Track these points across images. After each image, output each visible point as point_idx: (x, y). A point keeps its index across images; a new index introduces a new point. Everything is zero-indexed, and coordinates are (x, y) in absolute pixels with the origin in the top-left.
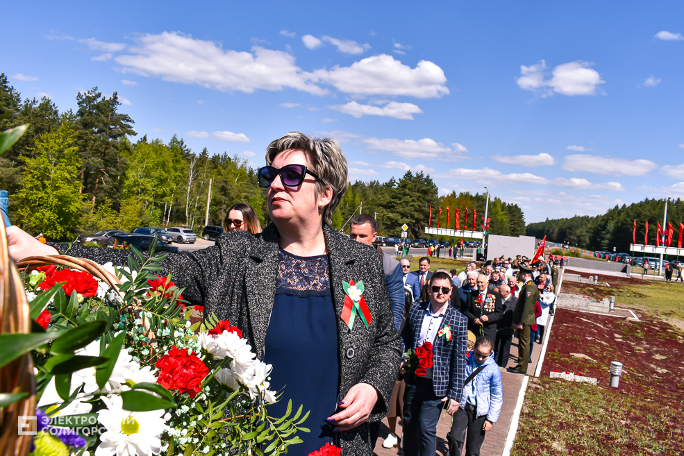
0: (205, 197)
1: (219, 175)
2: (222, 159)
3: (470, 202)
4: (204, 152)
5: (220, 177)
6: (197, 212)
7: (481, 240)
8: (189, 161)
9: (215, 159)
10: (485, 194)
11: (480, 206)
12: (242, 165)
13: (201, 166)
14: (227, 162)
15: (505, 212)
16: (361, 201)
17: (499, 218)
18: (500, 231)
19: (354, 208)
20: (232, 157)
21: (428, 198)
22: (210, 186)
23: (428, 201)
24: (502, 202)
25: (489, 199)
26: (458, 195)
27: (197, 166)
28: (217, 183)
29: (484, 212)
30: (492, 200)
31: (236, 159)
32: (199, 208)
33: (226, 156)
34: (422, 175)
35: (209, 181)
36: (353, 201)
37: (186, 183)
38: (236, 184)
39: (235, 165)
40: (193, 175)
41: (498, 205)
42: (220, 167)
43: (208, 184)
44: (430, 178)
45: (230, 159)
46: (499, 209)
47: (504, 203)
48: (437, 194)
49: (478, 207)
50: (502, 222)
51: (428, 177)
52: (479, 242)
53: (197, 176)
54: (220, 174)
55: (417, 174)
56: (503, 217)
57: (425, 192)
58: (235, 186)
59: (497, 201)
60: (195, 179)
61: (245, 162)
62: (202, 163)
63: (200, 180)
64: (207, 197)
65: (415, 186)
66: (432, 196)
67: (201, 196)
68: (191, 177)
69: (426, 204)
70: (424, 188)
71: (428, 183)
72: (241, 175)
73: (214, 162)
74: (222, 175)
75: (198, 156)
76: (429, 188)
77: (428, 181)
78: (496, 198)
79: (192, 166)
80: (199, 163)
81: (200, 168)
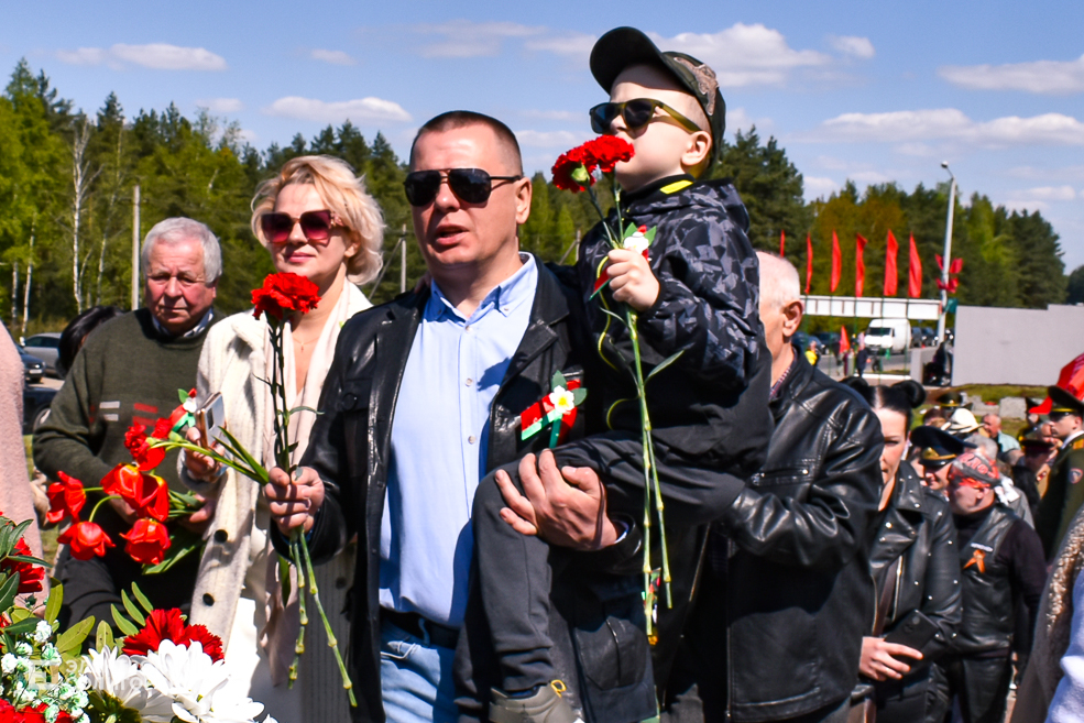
0: (123, 241)
1: (159, 173)
2: (164, 124)
3: (898, 213)
4: (111, 108)
5: (162, 179)
6: (107, 288)
7: (934, 324)
8: (69, 137)
9: (145, 124)
10: (942, 186)
11: (929, 224)
12: (225, 140)
13: (105, 149)
14: (179, 135)
15: (1003, 236)
16: (577, 226)
17: (985, 255)
18: (990, 295)
19: (558, 248)
20: (192, 118)
21: (775, 206)
22: (136, 209)
23: (776, 217)
24: (995, 206)
25: (956, 201)
26: (862, 192)
27: (92, 151)
28: (157, 196)
29: (941, 242)
30: (966, 202)
31: (204, 120)
32: (111, 274)
33: (173, 114)
34: (754, 139)
35: (131, 194)
36: (555, 230)
37: (66, 202)
38: (211, 197)
39: (202, 140)
40: (85, 179)
41: (984, 216)
42: (161, 150)
43: (131, 202)
44: (779, 147)
45: (185, 123)
46: (987, 229)
47: (1002, 211)
48: (800, 192)
49: (924, 226)
50: (995, 266)
51: (772, 144)
52: (930, 330)
53: (97, 180)
54: (161, 170)
55: (739, 137)
56: (999, 252)
57: (765, 191)
58: (208, 202)
59: (981, 203)
60: (92, 189)
61: (232, 130)
62: (107, 140)
63: (105, 191)
64: (131, 240)
65: (736, 173)
66: (786, 202)
67: (114, 239)
68: (79, 182)
69: (770, 227)
70: (762, 178)
71: (772, 162)
72: (223, 169)
73: (141, 137)
74: (168, 174)
75: (93, 119)
76: (775, 176)
77: (774, 156)
78: (975, 198)
79: (79, 150)
80: (99, 142)
81: (104, 156)
